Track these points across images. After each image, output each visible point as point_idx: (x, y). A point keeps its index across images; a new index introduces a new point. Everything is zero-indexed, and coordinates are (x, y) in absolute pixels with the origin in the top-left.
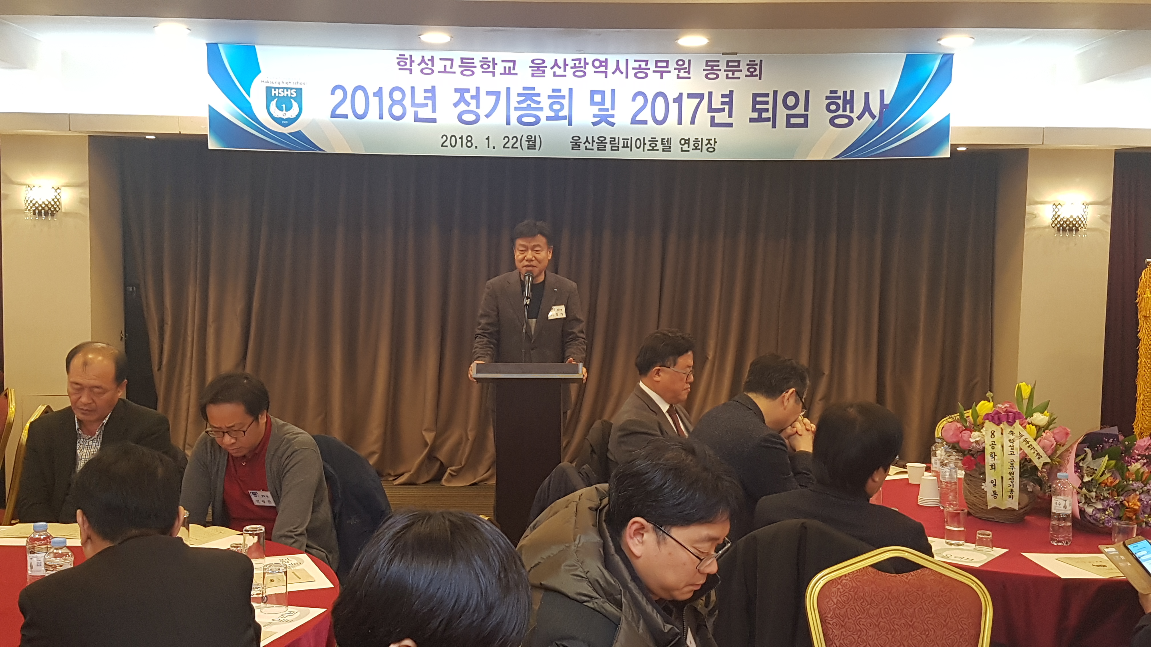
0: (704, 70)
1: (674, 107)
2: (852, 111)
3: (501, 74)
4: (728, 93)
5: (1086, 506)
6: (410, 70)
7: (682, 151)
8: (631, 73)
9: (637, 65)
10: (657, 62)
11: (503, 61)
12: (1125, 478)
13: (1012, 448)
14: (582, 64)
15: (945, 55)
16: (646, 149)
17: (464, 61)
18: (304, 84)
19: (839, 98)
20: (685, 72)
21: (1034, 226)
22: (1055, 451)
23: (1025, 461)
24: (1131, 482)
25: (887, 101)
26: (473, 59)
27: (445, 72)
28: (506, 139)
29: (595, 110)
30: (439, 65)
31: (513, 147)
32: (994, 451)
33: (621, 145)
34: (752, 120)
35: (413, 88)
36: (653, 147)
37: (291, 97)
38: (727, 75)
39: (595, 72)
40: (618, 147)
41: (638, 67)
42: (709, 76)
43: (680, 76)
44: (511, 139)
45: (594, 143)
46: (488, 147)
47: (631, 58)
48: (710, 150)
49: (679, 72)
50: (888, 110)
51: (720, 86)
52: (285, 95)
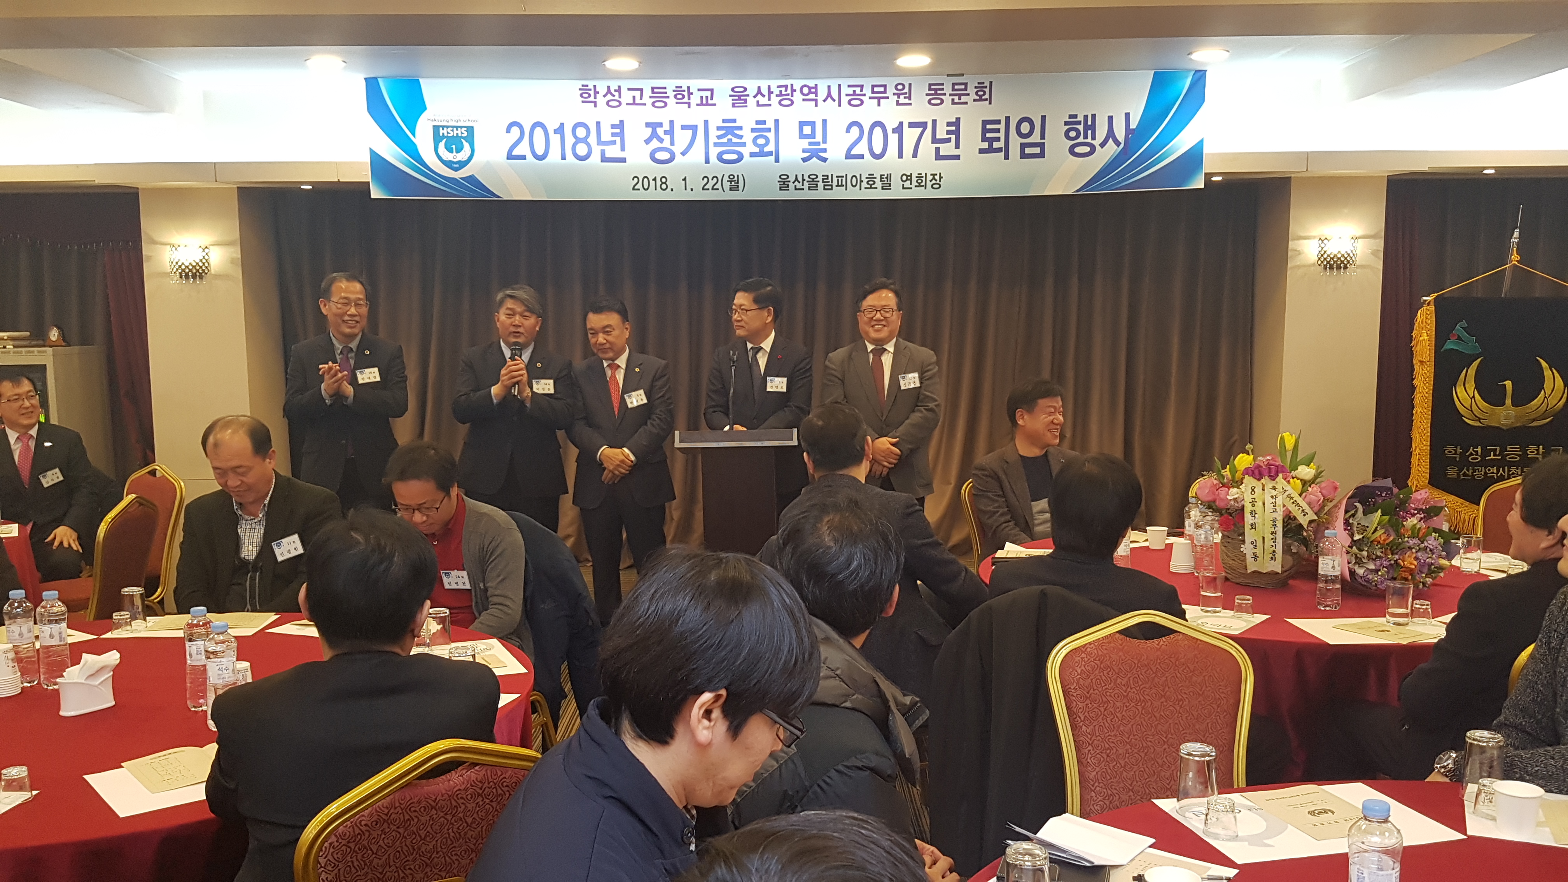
0: (927, 95)
1: (893, 138)
2: (1094, 138)
3: (697, 105)
4: (955, 121)
5: (1356, 567)
6: (595, 103)
7: (904, 188)
8: (845, 100)
10: (873, 86)
11: (699, 90)
12: (1400, 535)
13: (1275, 504)
14: (789, 91)
15: (1197, 71)
16: (863, 188)
17: (655, 90)
18: (476, 121)
19: (1079, 123)
20: (905, 98)
21: (1298, 264)
22: (1322, 507)
23: (1289, 519)
24: (1406, 539)
25: (1133, 126)
26: (665, 88)
27: (634, 103)
28: (706, 180)
29: (805, 143)
30: (627, 96)
31: (713, 189)
32: (1254, 508)
33: (835, 183)
34: (982, 151)
35: (598, 123)
36: (871, 185)
37: (461, 137)
38: (953, 100)
39: (804, 100)
40: (832, 186)
41: (852, 93)
42: (933, 102)
43: (900, 102)
44: (710, 179)
45: (805, 182)
46: (686, 189)
47: (845, 83)
48: (934, 186)
49: (899, 97)
50: (1134, 137)
51: (945, 113)
52: (455, 135)
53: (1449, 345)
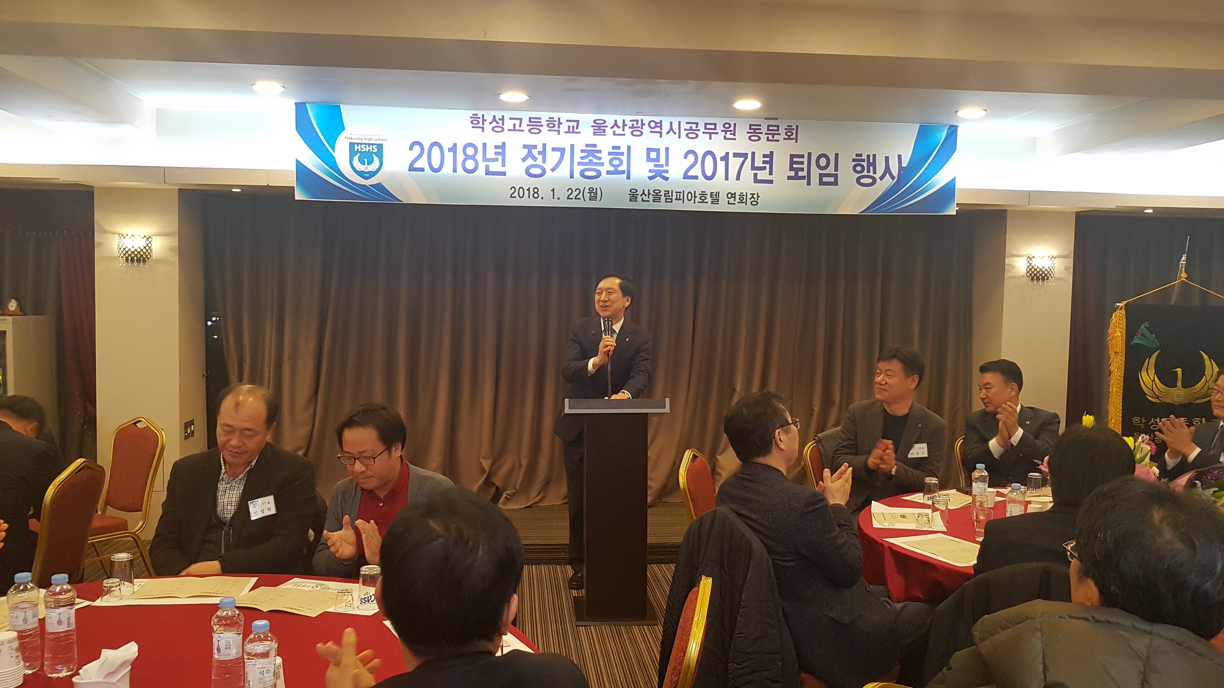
0: (748, 133)
1: (721, 165)
2: (875, 173)
3: (565, 132)
4: (769, 153)
6: (483, 128)
7: (729, 203)
8: (684, 133)
9: (688, 126)
10: (706, 124)
11: (567, 121)
14: (639, 125)
15: (951, 127)
16: (696, 202)
17: (532, 120)
18: (385, 140)
19: (863, 160)
20: (731, 134)
21: (1012, 275)
25: (904, 165)
26: (540, 119)
27: (514, 130)
28: (570, 191)
29: (651, 165)
30: (509, 124)
31: (576, 198)
33: (674, 197)
34: (790, 178)
35: (484, 145)
36: (703, 200)
37: (372, 152)
38: (768, 138)
39: (651, 132)
40: (672, 199)
41: (689, 128)
42: (752, 138)
43: (727, 137)
44: (574, 190)
45: (650, 196)
46: (554, 198)
47: (684, 120)
48: (753, 203)
49: (726, 134)
50: (905, 173)
51: (762, 147)
52: (367, 151)
53: (1136, 341)
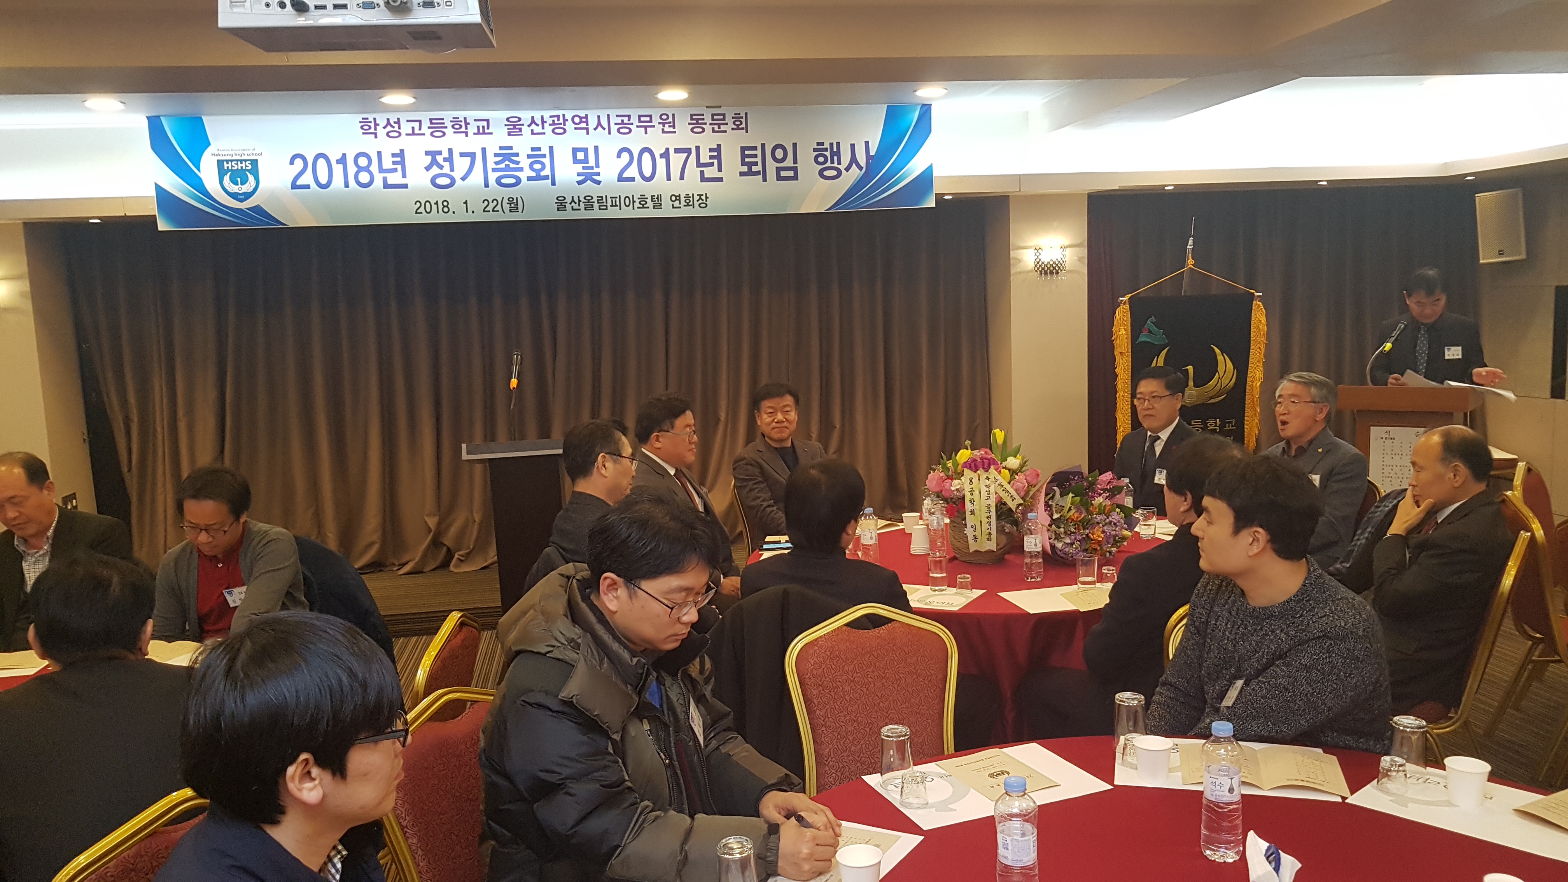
0: (690, 124)
1: (661, 163)
2: (839, 163)
3: (474, 134)
4: (716, 147)
5: (1056, 542)
6: (375, 134)
7: (673, 207)
8: (614, 128)
9: (619, 120)
10: (640, 116)
11: (475, 120)
12: (1089, 513)
13: (989, 493)
14: (561, 121)
15: (923, 106)
16: (635, 207)
17: (433, 121)
18: (259, 155)
19: (826, 150)
20: (669, 126)
21: (1019, 270)
22: (1027, 492)
23: (1000, 505)
24: (1095, 516)
25: (872, 152)
26: (443, 119)
27: (413, 134)
28: (486, 202)
29: (579, 168)
30: (406, 128)
31: (493, 211)
32: (972, 497)
33: (609, 203)
34: (742, 174)
35: (379, 153)
36: (643, 205)
37: (246, 170)
38: (713, 128)
39: (576, 129)
40: (606, 206)
41: (620, 122)
42: (695, 130)
43: (665, 130)
44: (490, 202)
45: (581, 203)
46: (467, 212)
47: (613, 113)
48: (702, 205)
49: (664, 126)
50: (874, 162)
51: (706, 141)
52: (239, 168)
53: (1143, 338)
